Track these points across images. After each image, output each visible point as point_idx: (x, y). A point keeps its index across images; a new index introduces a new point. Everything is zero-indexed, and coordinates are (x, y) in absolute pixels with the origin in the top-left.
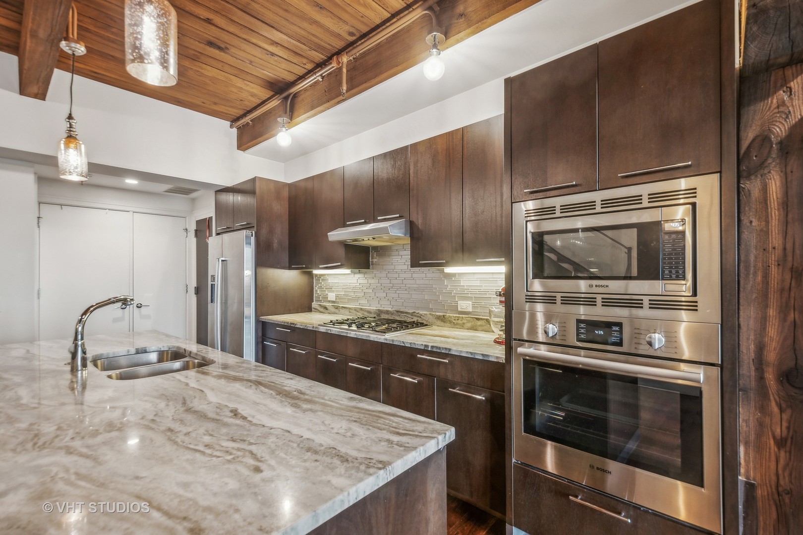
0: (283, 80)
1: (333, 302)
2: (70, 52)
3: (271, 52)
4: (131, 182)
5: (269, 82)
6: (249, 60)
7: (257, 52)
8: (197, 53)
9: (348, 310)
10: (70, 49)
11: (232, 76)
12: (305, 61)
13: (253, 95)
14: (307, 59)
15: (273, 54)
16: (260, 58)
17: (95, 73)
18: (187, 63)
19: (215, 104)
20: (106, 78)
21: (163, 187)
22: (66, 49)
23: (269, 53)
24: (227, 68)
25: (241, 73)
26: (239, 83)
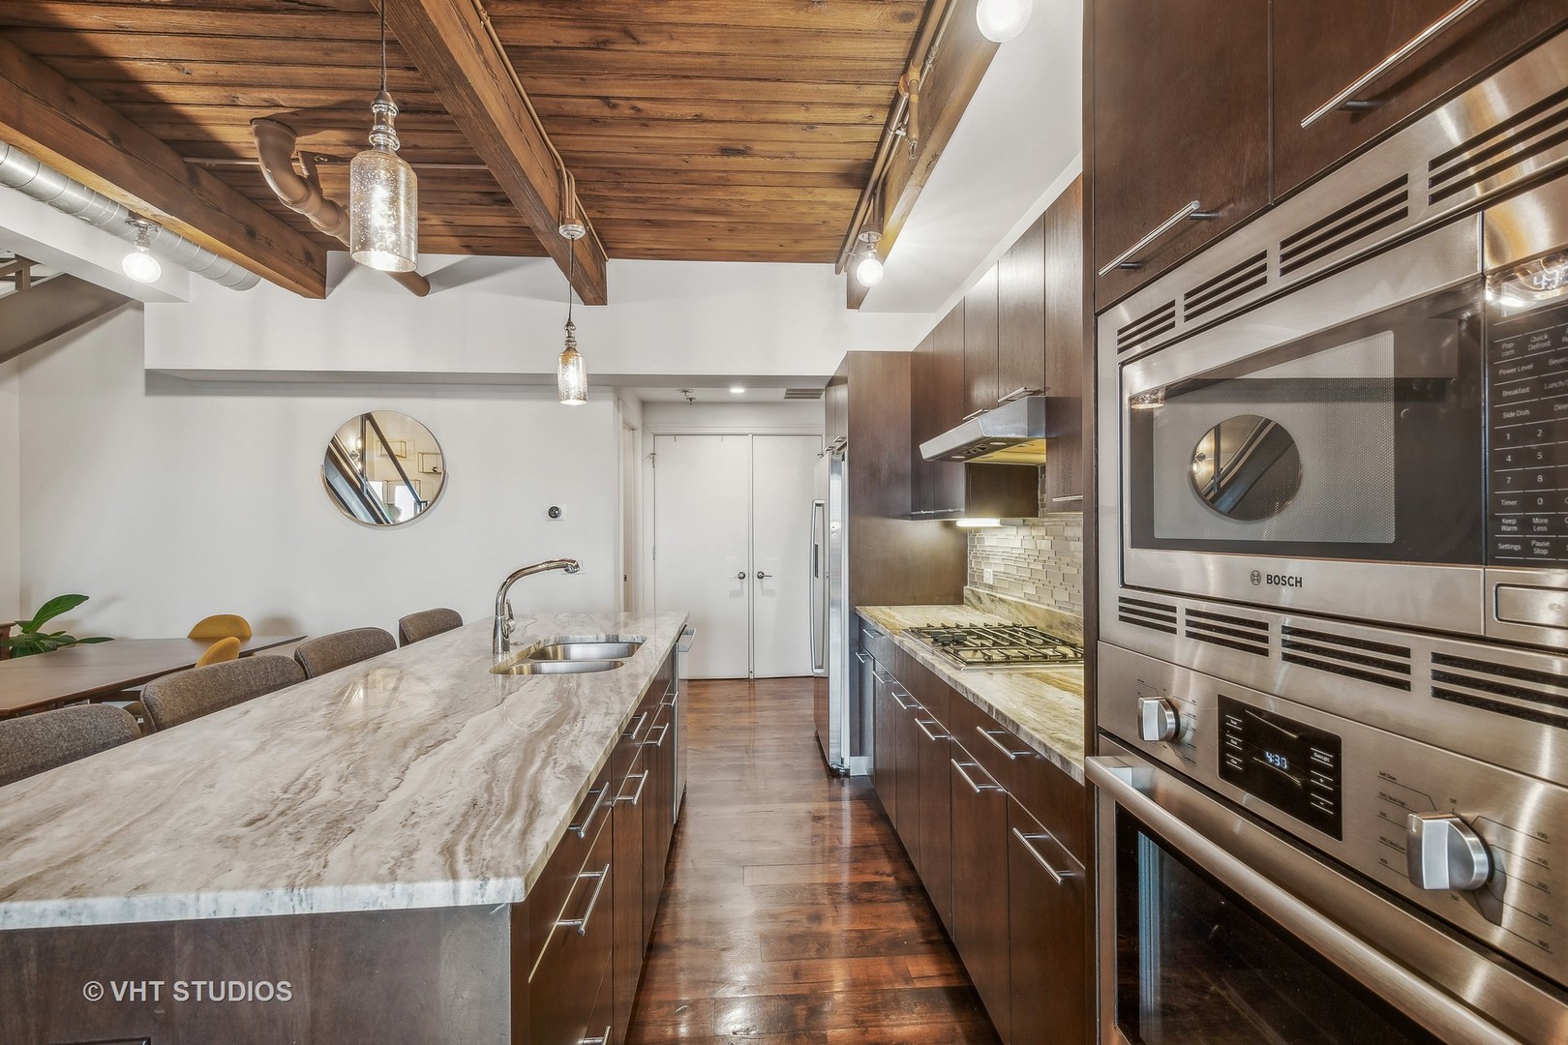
0: (858, 162)
1: (991, 587)
2: (569, 237)
3: (806, 124)
4: (737, 391)
5: (840, 175)
6: (787, 152)
7: (791, 134)
8: (721, 175)
9: (1006, 606)
10: (568, 234)
11: (785, 189)
12: (867, 111)
13: (835, 206)
14: (867, 106)
15: (811, 126)
16: (798, 142)
17: (650, 249)
18: (722, 194)
19: (796, 241)
20: (664, 252)
21: (780, 393)
22: (564, 235)
23: (805, 126)
24: (770, 179)
25: (792, 179)
26: (799, 196)
